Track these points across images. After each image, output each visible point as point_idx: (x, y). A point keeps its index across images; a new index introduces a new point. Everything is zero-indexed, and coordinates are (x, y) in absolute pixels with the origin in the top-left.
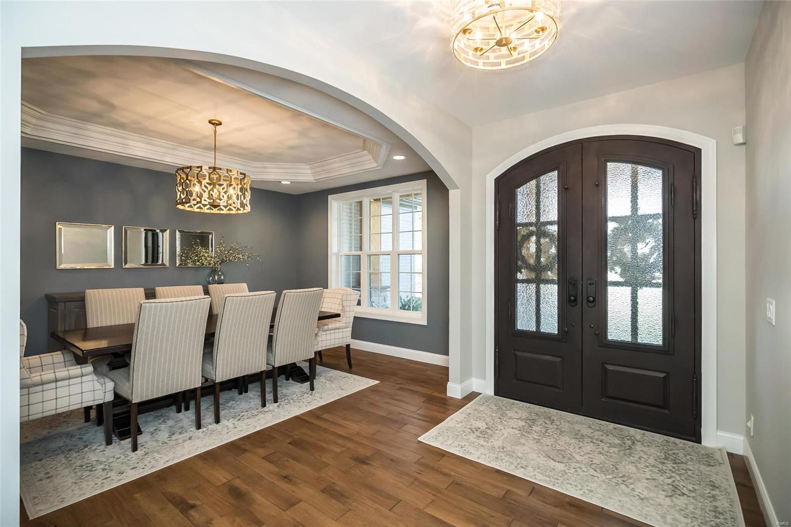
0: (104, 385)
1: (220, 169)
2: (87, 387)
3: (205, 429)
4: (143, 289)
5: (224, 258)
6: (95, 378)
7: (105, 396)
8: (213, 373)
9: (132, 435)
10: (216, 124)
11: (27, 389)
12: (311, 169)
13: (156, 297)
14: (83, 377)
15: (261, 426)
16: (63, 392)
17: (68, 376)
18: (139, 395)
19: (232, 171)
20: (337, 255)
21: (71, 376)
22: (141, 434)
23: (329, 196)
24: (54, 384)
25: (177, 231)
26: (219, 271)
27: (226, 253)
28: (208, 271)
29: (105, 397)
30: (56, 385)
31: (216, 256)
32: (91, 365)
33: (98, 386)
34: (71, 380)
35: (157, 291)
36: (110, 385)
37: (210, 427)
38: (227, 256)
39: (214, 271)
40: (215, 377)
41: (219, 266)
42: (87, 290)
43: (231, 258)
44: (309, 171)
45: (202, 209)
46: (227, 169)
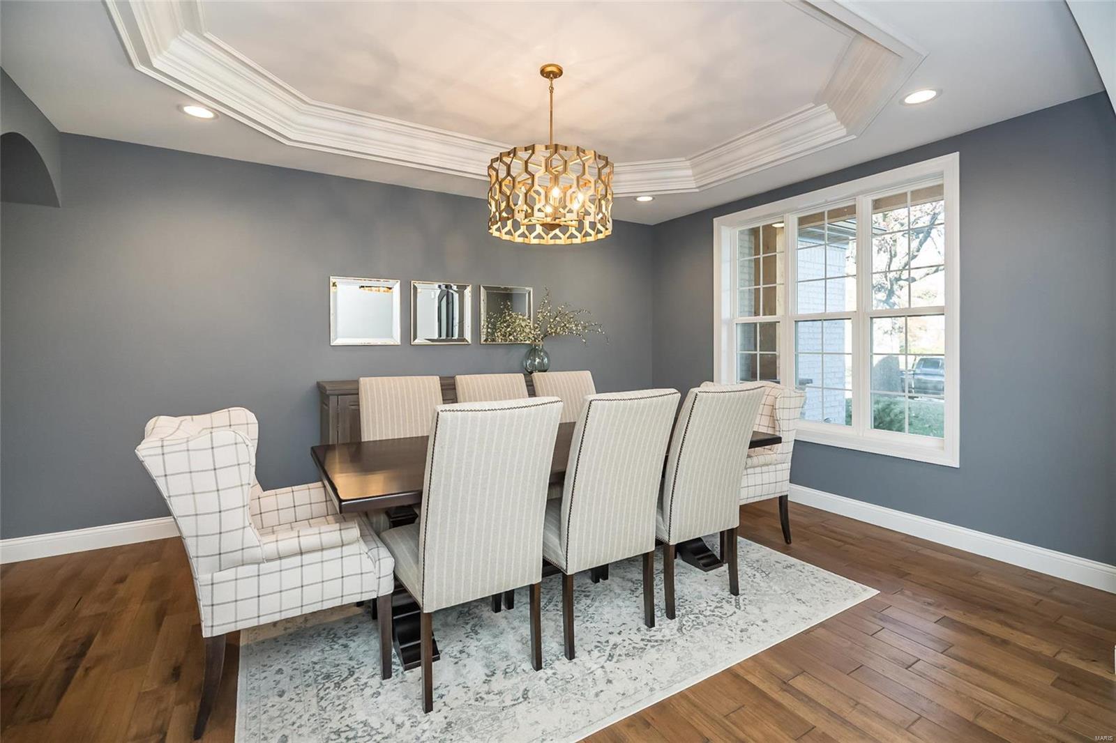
0: (378, 562)
1: (566, 148)
2: (352, 565)
3: (550, 672)
4: (438, 377)
5: (548, 329)
6: (364, 548)
7: (379, 584)
8: (561, 553)
9: (423, 660)
10: (552, 73)
11: (257, 566)
12: (693, 166)
13: (459, 400)
14: (344, 548)
15: (662, 689)
16: (312, 574)
17: (320, 546)
18: (435, 597)
19: (586, 152)
20: (729, 323)
21: (324, 544)
22: (438, 659)
23: (714, 219)
24: (299, 557)
25: (482, 288)
26: (541, 351)
27: (552, 320)
28: (524, 351)
29: (379, 588)
30: (302, 560)
31: (536, 325)
32: (357, 525)
33: (368, 565)
34: (325, 552)
35: (458, 381)
36: (388, 564)
37: (557, 664)
38: (552, 326)
39: (533, 351)
40: (565, 563)
41: (541, 343)
42: (361, 379)
43: (558, 330)
44: (689, 172)
45: (527, 237)
46: (578, 147)
